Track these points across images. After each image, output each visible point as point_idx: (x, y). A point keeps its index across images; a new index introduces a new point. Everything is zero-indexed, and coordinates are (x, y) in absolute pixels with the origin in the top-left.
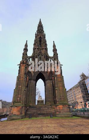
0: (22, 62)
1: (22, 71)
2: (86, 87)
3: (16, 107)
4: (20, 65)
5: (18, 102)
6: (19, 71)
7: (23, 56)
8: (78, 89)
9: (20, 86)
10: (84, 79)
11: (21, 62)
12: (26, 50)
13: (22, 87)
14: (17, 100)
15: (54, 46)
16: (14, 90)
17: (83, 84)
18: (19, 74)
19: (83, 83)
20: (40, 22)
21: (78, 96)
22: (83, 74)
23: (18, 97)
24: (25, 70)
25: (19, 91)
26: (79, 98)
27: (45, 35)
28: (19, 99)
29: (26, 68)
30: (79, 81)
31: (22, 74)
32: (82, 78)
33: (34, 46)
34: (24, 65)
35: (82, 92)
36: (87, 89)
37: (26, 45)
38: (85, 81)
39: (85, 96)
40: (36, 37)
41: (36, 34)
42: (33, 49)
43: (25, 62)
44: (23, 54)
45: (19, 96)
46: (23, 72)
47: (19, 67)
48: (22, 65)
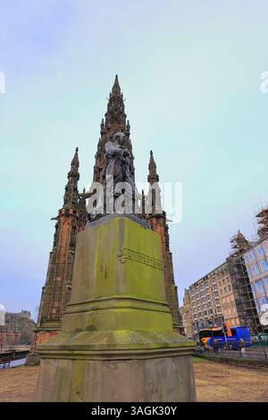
0: (63, 212)
1: (65, 237)
2: (246, 274)
3: (48, 334)
4: (58, 218)
5: (52, 320)
6: (56, 236)
7: (66, 195)
8: (225, 278)
9: (59, 279)
10: (241, 251)
11: (60, 211)
12: (74, 176)
13: (62, 281)
14: (51, 314)
15: (152, 166)
16: (43, 288)
17: (238, 266)
18: (54, 246)
19: (238, 261)
20: (116, 87)
21: (224, 301)
22: (240, 234)
23: (52, 308)
24: (72, 234)
25: (54, 291)
26: (226, 306)
27: (129, 127)
28: (54, 311)
29: (74, 228)
30: (228, 256)
31: (64, 244)
32: (236, 247)
33: (96, 163)
34: (70, 220)
35: (235, 287)
36: (248, 279)
37: (75, 163)
38: (245, 255)
39: (243, 299)
40: (102, 133)
41: (102, 125)
42: (95, 172)
43: (71, 212)
44: (67, 189)
45: (56, 304)
46: (67, 239)
47: (57, 227)
48: (62, 219)
